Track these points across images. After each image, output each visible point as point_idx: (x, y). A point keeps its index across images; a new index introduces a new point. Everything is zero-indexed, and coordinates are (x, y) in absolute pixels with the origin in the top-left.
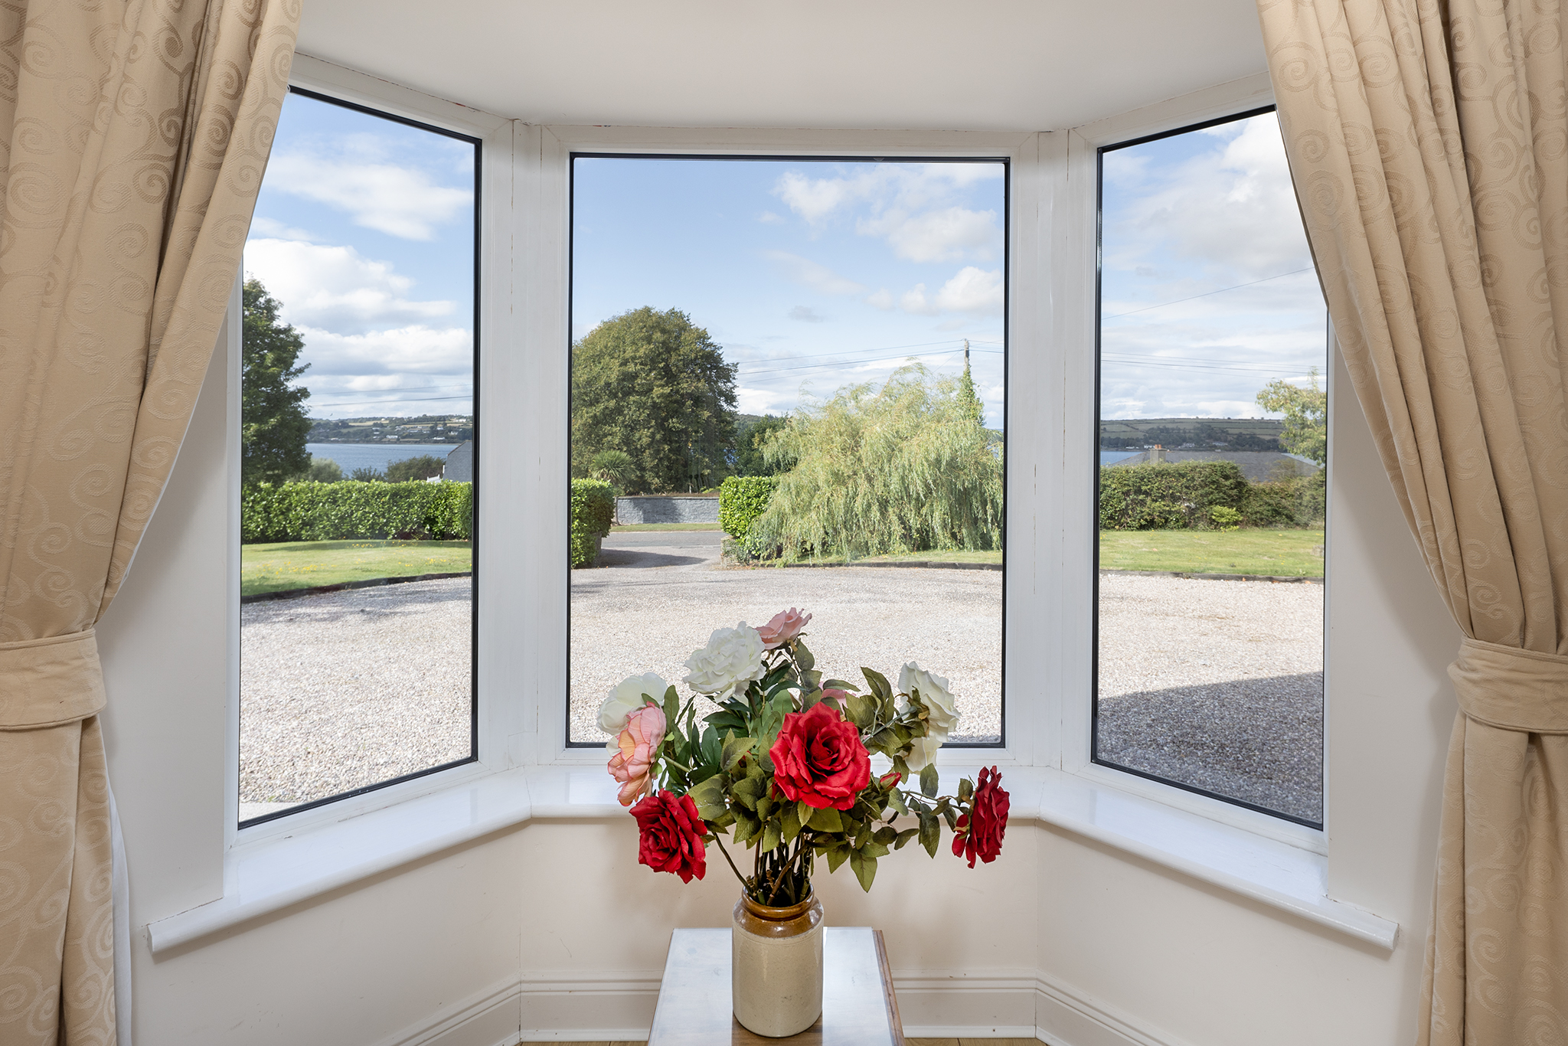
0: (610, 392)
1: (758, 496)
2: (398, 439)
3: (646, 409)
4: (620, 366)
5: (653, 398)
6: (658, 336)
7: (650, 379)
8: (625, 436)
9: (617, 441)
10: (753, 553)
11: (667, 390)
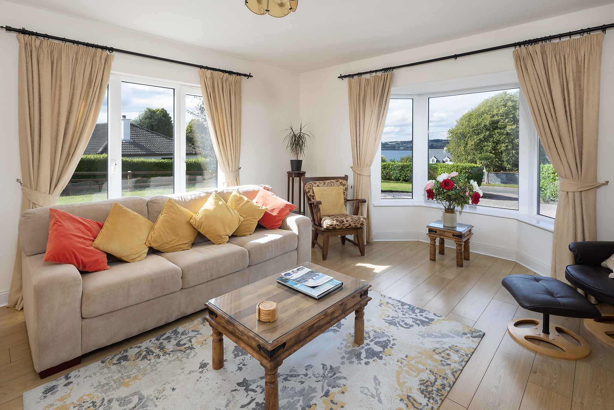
0: (486, 129)
2: (404, 149)
3: (503, 135)
4: (491, 118)
5: (507, 130)
6: (510, 104)
7: (505, 123)
8: (494, 147)
9: (490, 149)
10: (551, 198)
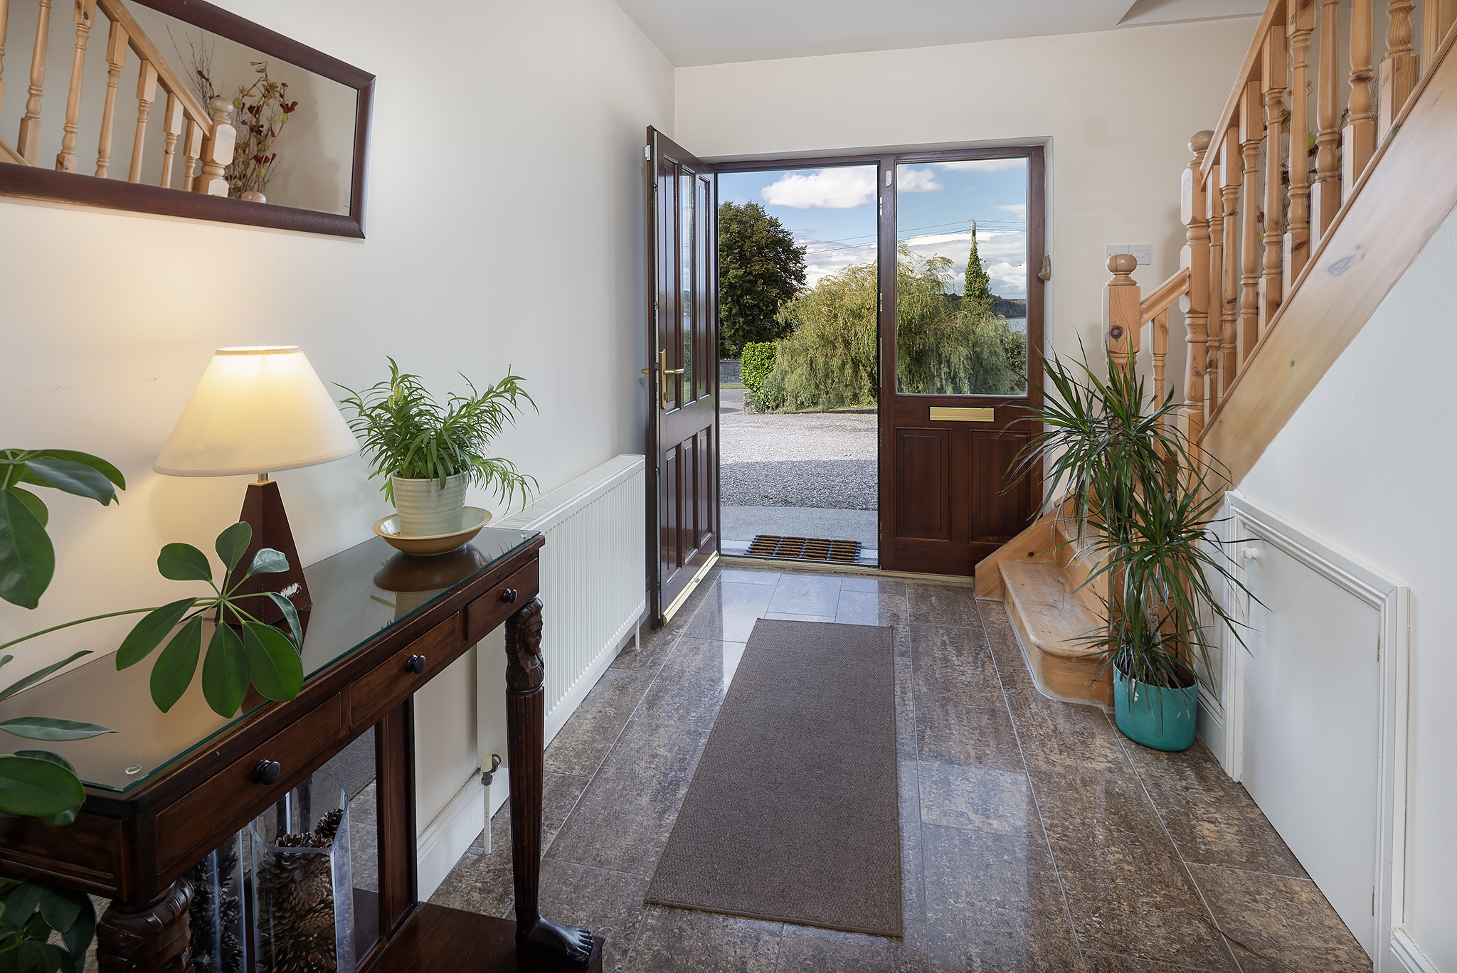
1: (769, 358)
11: (741, 272)
